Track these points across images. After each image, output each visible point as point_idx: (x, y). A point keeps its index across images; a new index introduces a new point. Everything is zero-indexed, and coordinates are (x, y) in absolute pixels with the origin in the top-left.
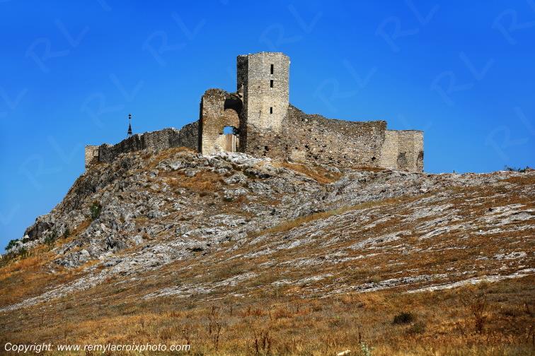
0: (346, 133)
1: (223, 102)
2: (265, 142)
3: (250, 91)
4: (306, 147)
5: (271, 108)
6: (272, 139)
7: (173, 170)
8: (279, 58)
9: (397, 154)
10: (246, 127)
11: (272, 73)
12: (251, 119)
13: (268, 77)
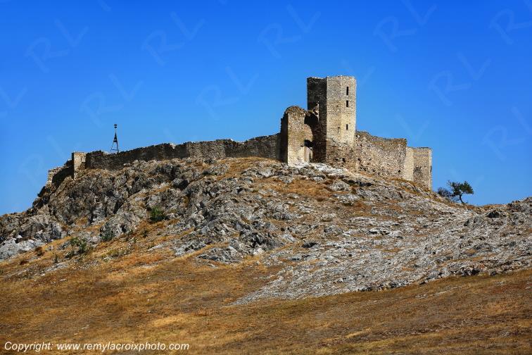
0: (383, 149)
1: (304, 118)
2: (342, 154)
3: (329, 109)
4: (359, 159)
5: (347, 125)
6: (348, 151)
7: (264, 177)
8: (352, 81)
9: (413, 168)
10: (326, 141)
11: (347, 94)
12: (330, 135)
13: (344, 98)
